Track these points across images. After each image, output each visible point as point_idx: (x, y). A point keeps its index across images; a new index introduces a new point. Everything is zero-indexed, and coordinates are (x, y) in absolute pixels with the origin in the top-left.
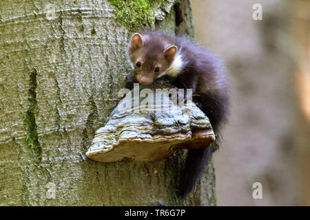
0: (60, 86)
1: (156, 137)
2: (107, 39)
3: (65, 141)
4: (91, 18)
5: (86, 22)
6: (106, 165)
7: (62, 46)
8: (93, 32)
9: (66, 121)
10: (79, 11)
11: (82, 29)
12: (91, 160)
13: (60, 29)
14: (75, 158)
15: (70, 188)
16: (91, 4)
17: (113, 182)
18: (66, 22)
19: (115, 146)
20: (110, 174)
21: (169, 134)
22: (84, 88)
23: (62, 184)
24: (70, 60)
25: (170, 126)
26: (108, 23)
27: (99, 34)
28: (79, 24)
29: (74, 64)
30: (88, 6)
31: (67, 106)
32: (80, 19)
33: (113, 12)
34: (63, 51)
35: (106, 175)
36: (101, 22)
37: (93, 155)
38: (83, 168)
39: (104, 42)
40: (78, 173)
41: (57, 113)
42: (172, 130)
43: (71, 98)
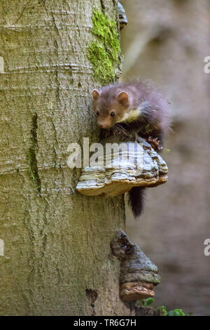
0: (56, 129)
1: (139, 180)
2: (88, 92)
3: (60, 176)
4: (78, 73)
5: (75, 77)
6: (89, 198)
7: (58, 96)
8: (80, 85)
9: (61, 159)
10: (70, 67)
11: (72, 82)
12: (78, 194)
13: (56, 80)
14: (67, 191)
15: (63, 216)
16: (77, 61)
17: (93, 213)
18: (61, 75)
19: (106, 185)
20: (91, 206)
21: (148, 178)
22: (74, 132)
23: (57, 212)
24: (63, 108)
25: (149, 171)
26: (89, 78)
27: (83, 87)
28: (70, 78)
29: (66, 111)
30: (76, 63)
31: (62, 146)
32: (71, 74)
33: (92, 69)
34: (58, 100)
35: (89, 207)
36: (83, 77)
37: (83, 190)
38: (72, 199)
39: (87, 95)
40: (69, 204)
41: (54, 151)
42: (151, 174)
43: (65, 140)
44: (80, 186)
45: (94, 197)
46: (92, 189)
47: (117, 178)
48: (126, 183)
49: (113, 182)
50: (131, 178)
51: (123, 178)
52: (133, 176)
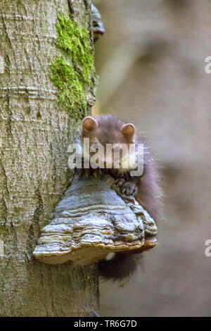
0: (7, 174)
1: (117, 243)
2: (50, 124)
3: (11, 237)
4: (37, 99)
5: (32, 104)
6: (49, 267)
7: (9, 129)
8: (39, 116)
9: (13, 215)
10: (26, 90)
11: (28, 111)
12: (36, 262)
13: (7, 109)
14: (20, 257)
15: (15, 291)
16: (36, 83)
17: (56, 288)
18: (14, 102)
19: (73, 250)
20: (54, 277)
21: (130, 241)
22: (31, 179)
23: (7, 286)
24: (17, 145)
25: (131, 232)
26: (51, 106)
27: (43, 117)
28: (26, 106)
29: (21, 150)
30: (34, 86)
31: (14, 197)
32: (27, 100)
33: (56, 94)
34: (10, 135)
35: (49, 279)
36: (44, 105)
37: (42, 256)
38: (28, 269)
39: (48, 128)
40: (23, 274)
41: (4, 204)
42: (133, 236)
43: (18, 188)
44: (38, 251)
45: (56, 266)
46: (54, 255)
47: (88, 240)
48: (101, 248)
49: (83, 246)
50: (107, 241)
51: (97, 241)
52: (109, 238)
